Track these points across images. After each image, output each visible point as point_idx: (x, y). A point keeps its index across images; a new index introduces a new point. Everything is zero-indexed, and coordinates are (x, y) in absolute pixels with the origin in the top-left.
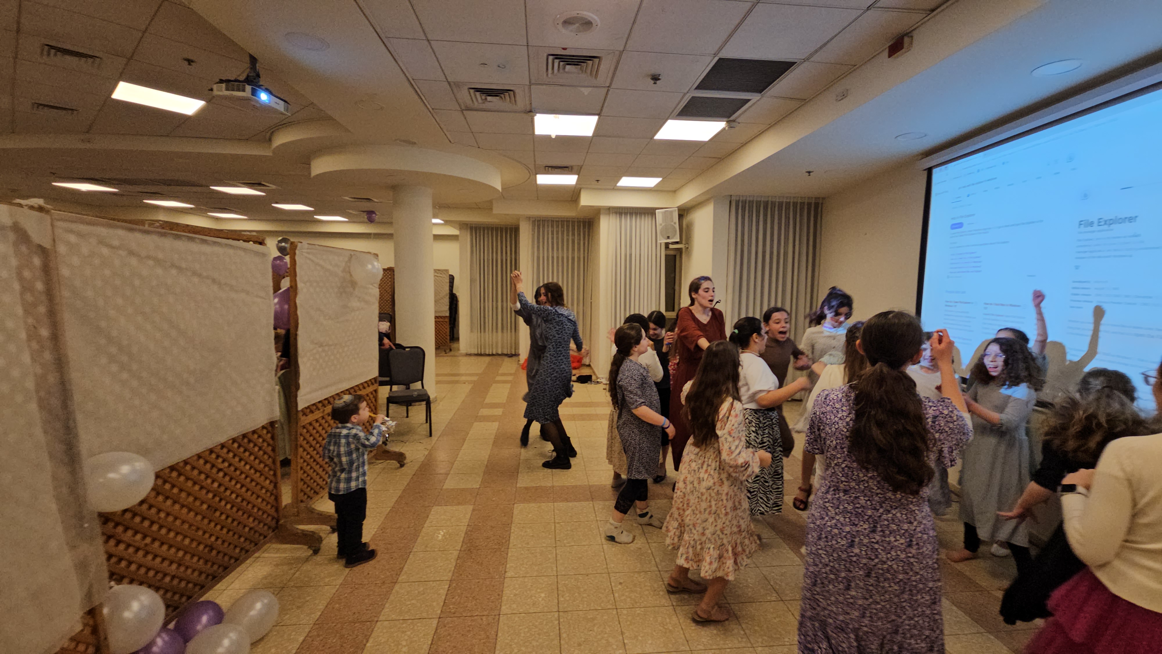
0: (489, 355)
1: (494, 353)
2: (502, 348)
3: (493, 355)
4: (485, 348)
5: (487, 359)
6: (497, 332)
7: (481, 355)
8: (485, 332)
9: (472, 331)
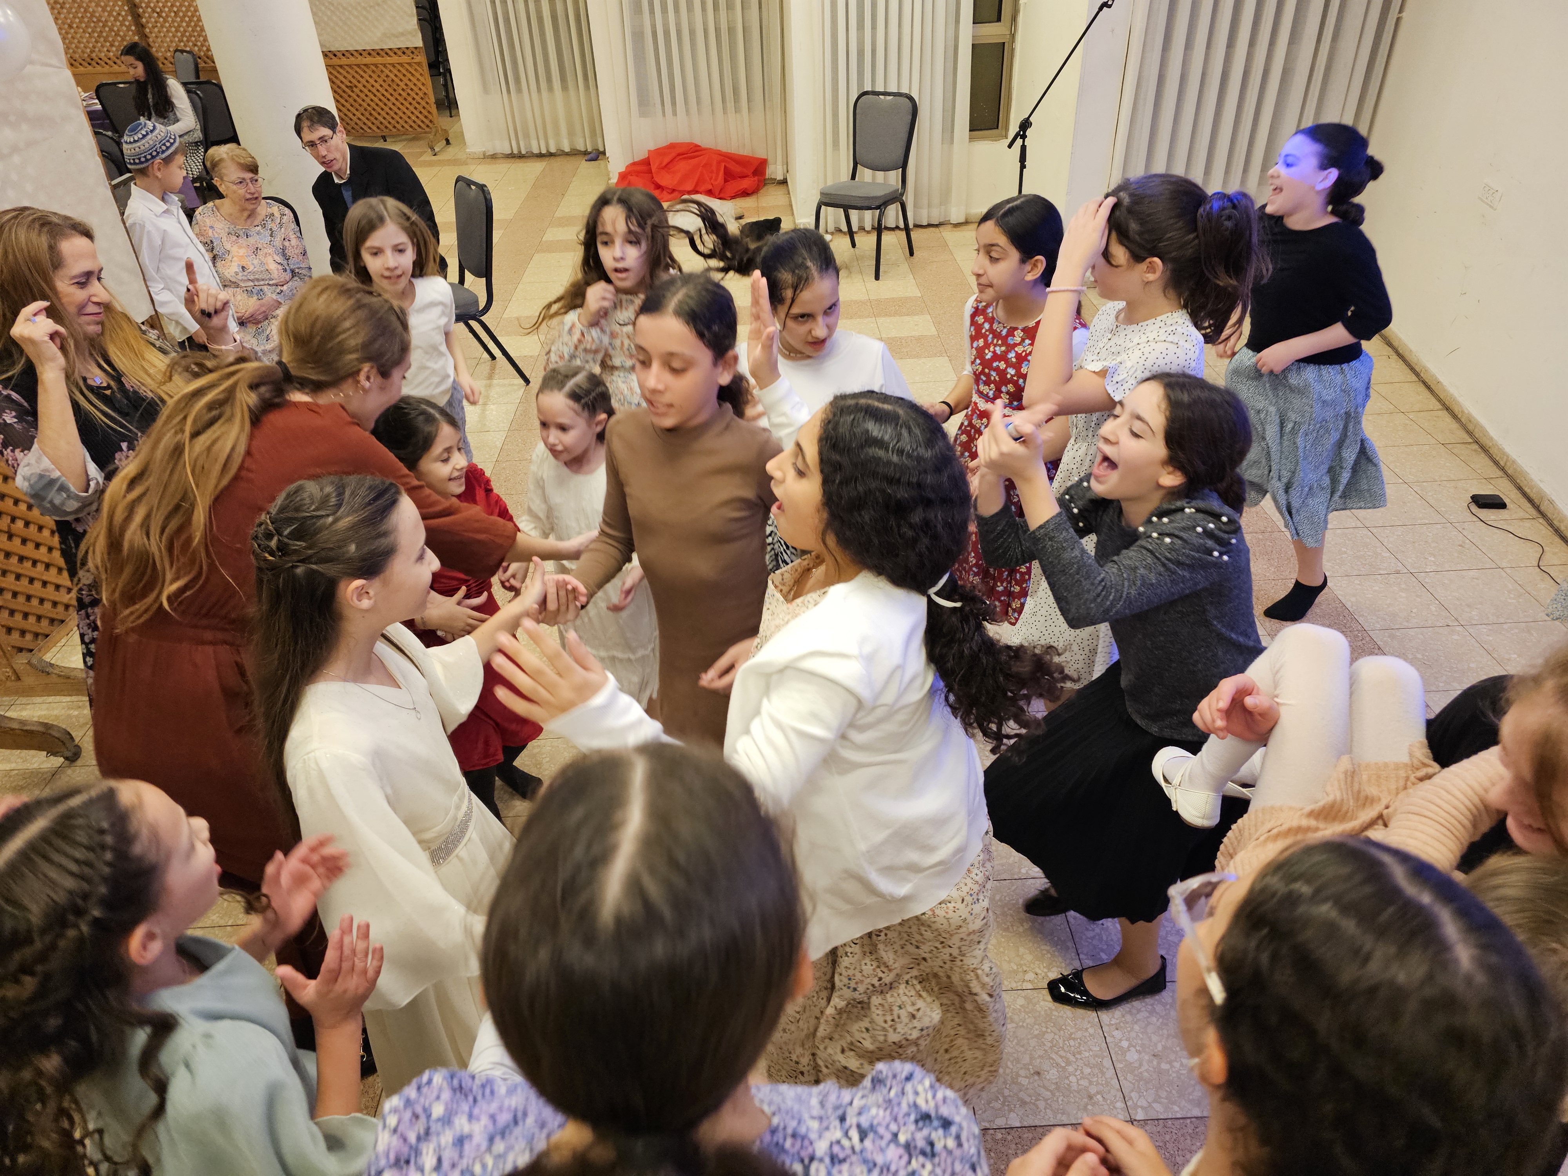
0: (540, 156)
1: (553, 150)
2: (571, 134)
3: (551, 155)
4: (527, 136)
5: (537, 167)
6: (550, 88)
7: (521, 156)
8: (519, 90)
9: (486, 89)
